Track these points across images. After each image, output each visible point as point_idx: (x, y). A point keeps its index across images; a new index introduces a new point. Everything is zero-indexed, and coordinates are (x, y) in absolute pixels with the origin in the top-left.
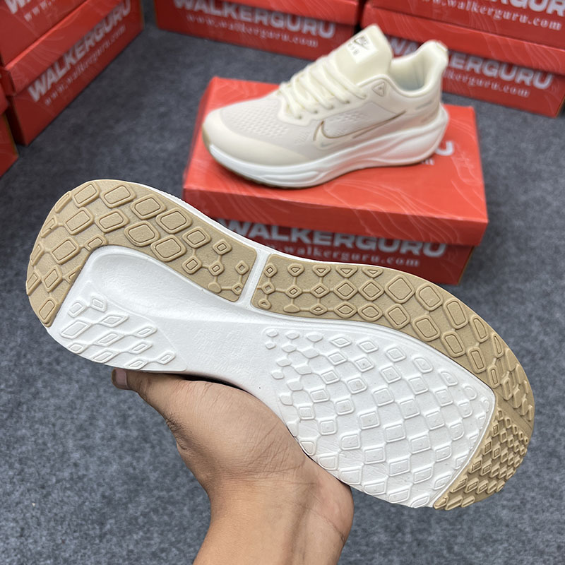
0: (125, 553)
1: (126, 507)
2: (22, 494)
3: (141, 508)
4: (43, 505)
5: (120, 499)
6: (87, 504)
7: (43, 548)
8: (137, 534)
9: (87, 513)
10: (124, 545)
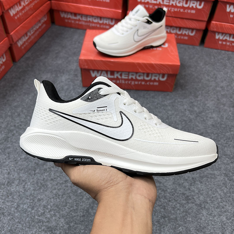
0: (42, 179)
1: (43, 166)
2: (9, 162)
3: (48, 166)
4: (16, 165)
5: (41, 164)
6: (30, 165)
7: (16, 177)
8: (46, 173)
9: (30, 168)
10: (42, 177)
